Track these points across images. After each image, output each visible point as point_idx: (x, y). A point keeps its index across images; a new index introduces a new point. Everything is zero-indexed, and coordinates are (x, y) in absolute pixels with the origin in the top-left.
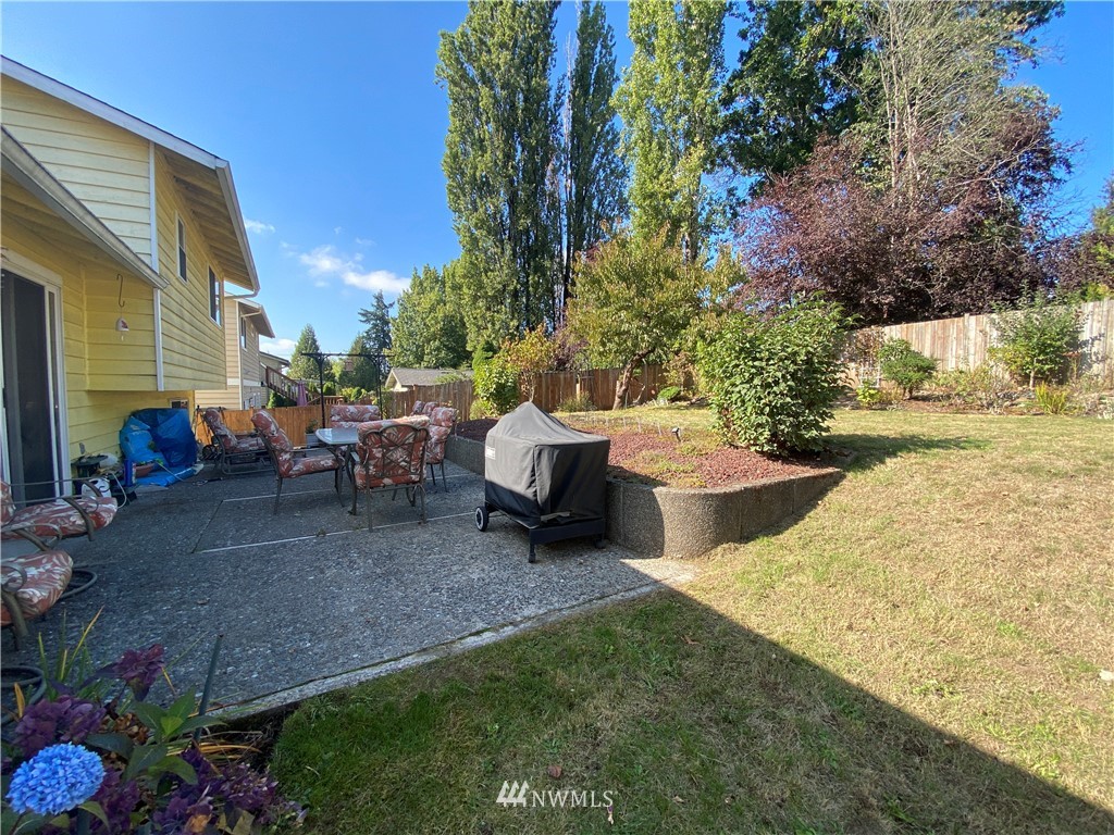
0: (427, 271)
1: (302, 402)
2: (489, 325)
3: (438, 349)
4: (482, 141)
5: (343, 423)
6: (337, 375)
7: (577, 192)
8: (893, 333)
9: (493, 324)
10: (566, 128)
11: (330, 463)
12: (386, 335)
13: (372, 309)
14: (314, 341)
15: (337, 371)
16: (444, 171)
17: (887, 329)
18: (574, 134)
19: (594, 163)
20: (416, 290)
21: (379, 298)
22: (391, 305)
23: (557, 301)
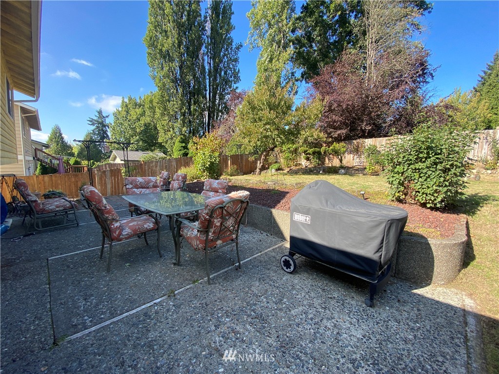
0: (130, 99)
1: (62, 169)
2: (171, 130)
3: (137, 141)
4: (166, 32)
5: (135, 190)
6: (76, 153)
7: (214, 66)
8: (369, 142)
9: (173, 129)
10: (209, 32)
11: (151, 225)
12: (105, 132)
13: (96, 118)
14: (61, 134)
15: (76, 151)
16: (146, 45)
17: (366, 140)
18: (212, 37)
19: (222, 54)
20: (124, 109)
21: (100, 112)
22: (107, 117)
23: (205, 119)
